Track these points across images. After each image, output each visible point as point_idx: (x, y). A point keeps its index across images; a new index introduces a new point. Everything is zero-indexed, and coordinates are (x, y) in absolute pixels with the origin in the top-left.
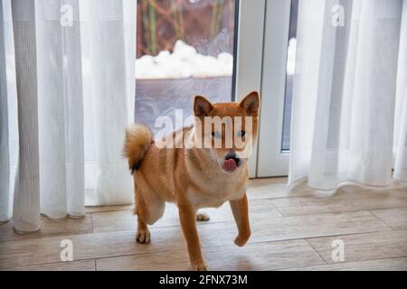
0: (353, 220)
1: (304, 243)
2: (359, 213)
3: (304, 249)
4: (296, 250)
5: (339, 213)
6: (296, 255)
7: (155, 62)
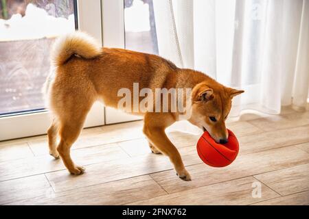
7: (7, 25)
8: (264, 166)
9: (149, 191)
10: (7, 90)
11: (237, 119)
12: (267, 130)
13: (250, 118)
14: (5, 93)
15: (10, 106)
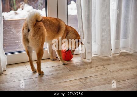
0: (96, 70)
1: (78, 81)
2: (99, 67)
3: (78, 83)
4: (75, 84)
5: (91, 68)
6: (75, 86)
7: (16, 13)
8: (131, 76)
9: (79, 87)
10: (16, 42)
11: (119, 54)
12: (132, 59)
13: (124, 54)
14: (15, 43)
15: (18, 49)
